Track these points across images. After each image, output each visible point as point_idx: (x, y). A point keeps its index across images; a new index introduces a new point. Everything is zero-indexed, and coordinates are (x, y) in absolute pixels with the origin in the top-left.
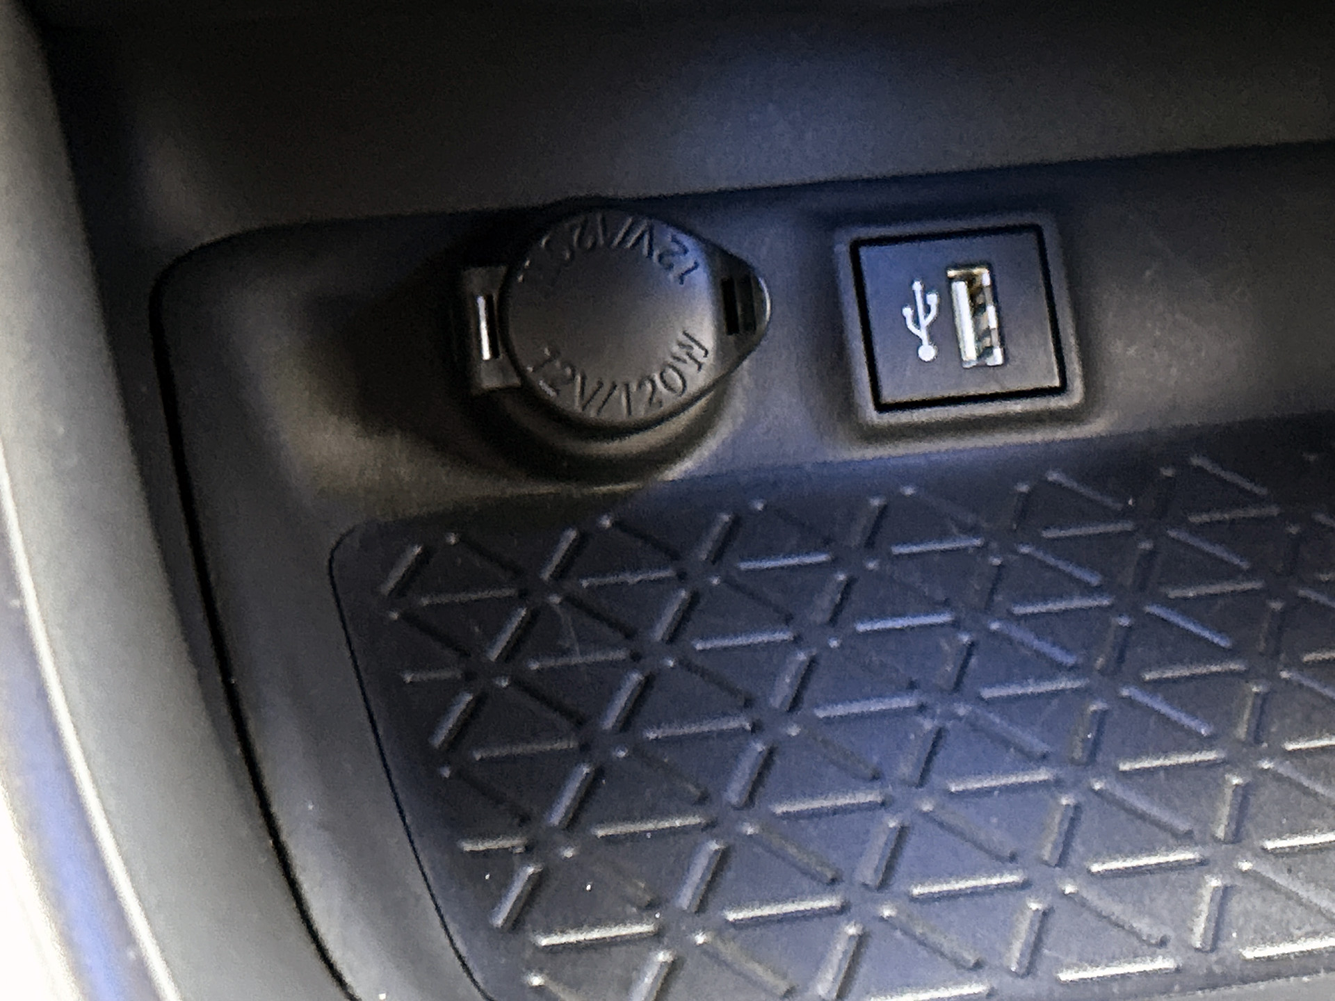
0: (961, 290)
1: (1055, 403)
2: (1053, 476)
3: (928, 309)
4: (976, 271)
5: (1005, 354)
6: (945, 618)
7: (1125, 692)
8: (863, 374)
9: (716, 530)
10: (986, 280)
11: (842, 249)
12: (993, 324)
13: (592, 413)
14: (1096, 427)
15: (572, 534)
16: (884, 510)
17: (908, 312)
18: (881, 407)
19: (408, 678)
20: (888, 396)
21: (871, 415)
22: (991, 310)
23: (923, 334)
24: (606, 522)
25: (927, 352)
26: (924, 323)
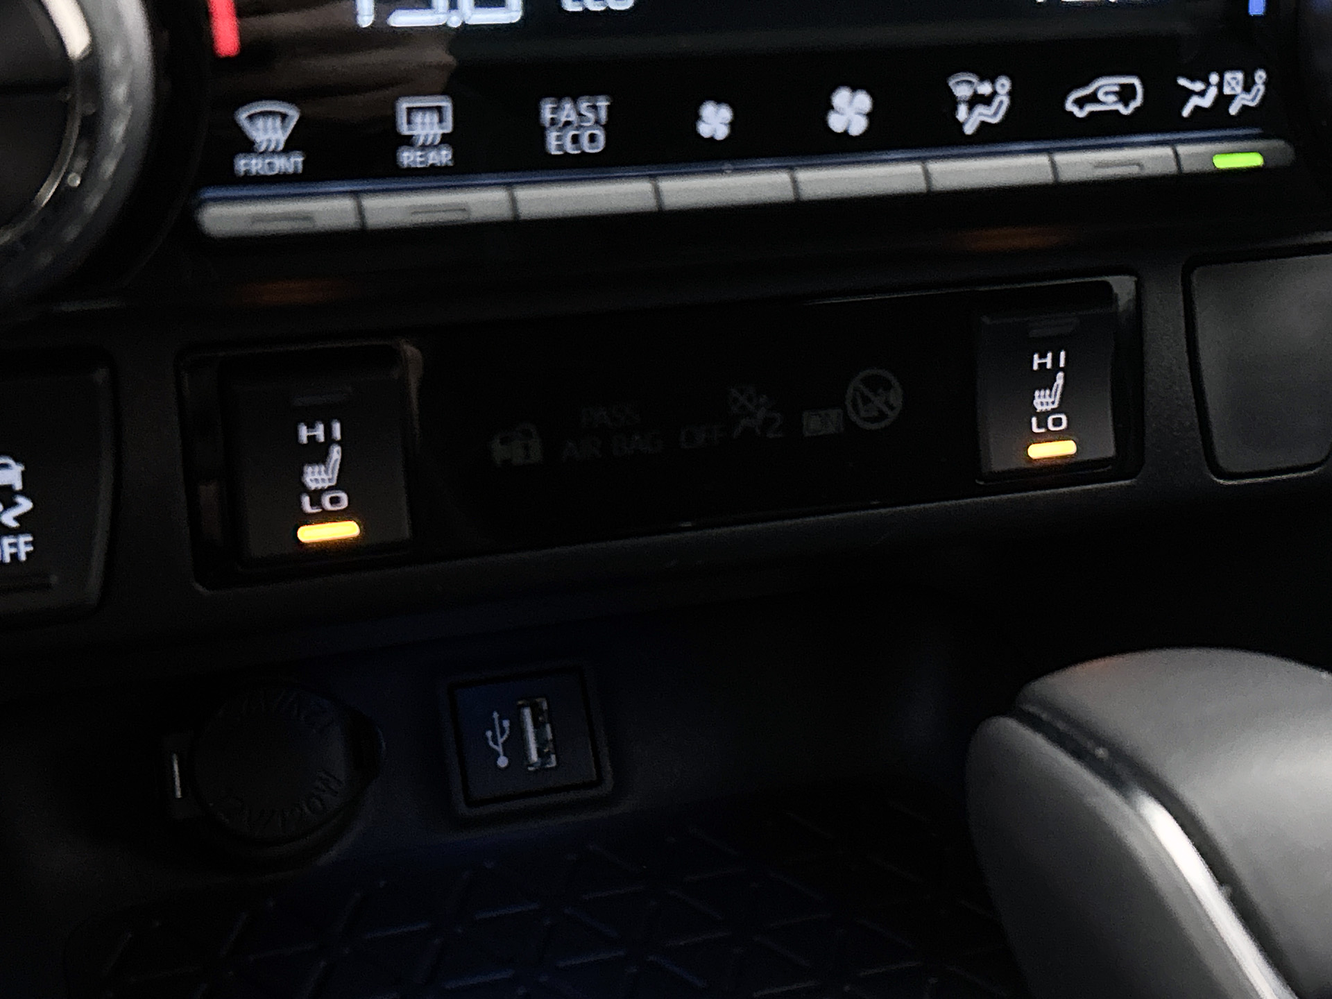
0: (527, 714)
2: (593, 846)
3: (503, 733)
4: (538, 700)
5: (557, 759)
6: (507, 974)
8: (456, 780)
9: (350, 906)
10: (545, 706)
11: (443, 693)
12: (550, 736)
13: (257, 834)
14: (626, 806)
15: (245, 915)
16: (471, 884)
17: (489, 734)
18: (470, 803)
20: (475, 796)
21: (463, 809)
22: (548, 728)
23: (500, 749)
24: (272, 904)
25: (503, 762)
26: (501, 741)
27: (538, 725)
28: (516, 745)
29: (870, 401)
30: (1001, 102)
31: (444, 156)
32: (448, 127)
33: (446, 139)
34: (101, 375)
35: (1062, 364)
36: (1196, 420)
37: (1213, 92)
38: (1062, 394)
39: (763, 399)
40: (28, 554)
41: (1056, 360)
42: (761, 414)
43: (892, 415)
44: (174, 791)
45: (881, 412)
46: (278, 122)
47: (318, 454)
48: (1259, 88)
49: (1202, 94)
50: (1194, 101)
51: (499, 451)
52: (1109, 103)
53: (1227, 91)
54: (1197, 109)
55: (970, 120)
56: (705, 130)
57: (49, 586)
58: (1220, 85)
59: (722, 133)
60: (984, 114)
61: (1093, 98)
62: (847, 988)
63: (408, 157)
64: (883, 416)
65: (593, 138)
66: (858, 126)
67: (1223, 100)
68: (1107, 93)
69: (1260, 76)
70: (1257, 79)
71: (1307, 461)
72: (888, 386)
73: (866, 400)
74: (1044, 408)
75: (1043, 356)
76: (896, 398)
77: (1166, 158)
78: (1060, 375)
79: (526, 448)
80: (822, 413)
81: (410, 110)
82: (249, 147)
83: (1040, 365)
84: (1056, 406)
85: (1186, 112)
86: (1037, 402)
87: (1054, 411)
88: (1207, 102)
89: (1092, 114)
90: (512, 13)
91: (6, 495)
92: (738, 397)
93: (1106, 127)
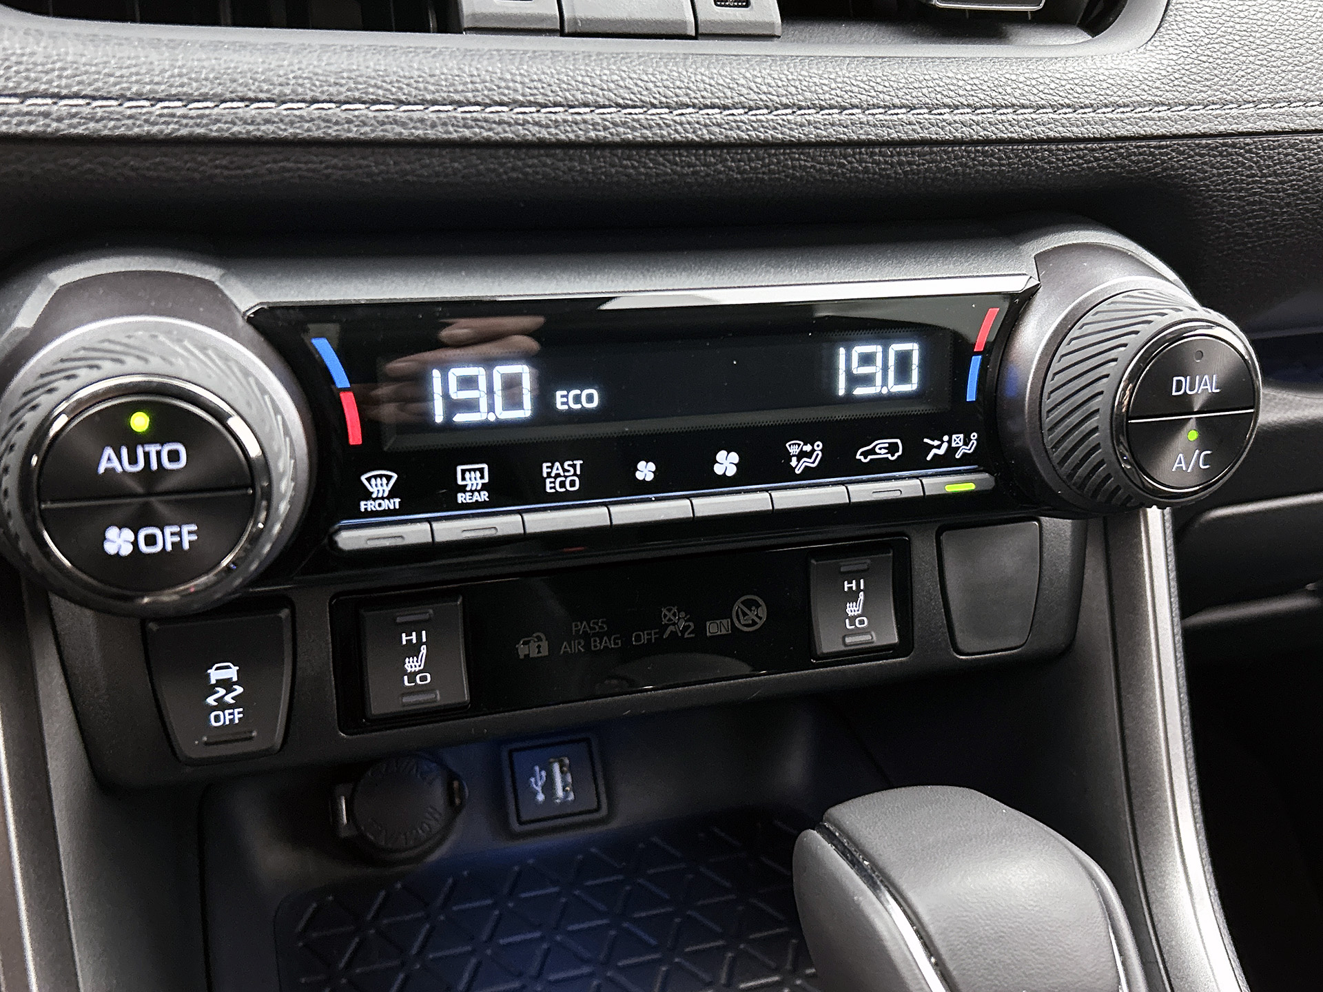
0: (556, 767)
1: (596, 816)
2: (593, 850)
3: (541, 779)
4: (563, 759)
5: (575, 795)
6: (537, 934)
7: (609, 974)
8: (512, 808)
9: (446, 889)
10: (568, 762)
11: (505, 755)
12: (570, 781)
13: (390, 846)
14: (614, 825)
15: (383, 893)
16: (519, 874)
17: (533, 780)
18: (521, 823)
19: (303, 980)
20: (525, 817)
21: (516, 827)
22: (569, 775)
23: (539, 789)
24: (399, 886)
25: (541, 797)
26: (540, 784)
27: (563, 774)
28: (549, 787)
29: (747, 615)
30: (818, 455)
31: (484, 496)
32: (486, 480)
33: (485, 486)
34: (284, 613)
35: (862, 587)
36: (945, 622)
37: (945, 446)
38: (864, 604)
39: (683, 614)
40: (240, 719)
41: (858, 585)
42: (682, 625)
43: (760, 623)
44: (342, 820)
45: (753, 620)
46: (384, 480)
47: (413, 650)
48: (974, 442)
49: (939, 447)
50: (934, 451)
51: (522, 650)
52: (882, 453)
53: (954, 445)
54: (935, 455)
55: (798, 466)
56: (639, 476)
57: (251, 738)
58: (949, 442)
59: (650, 477)
60: (806, 462)
61: (872, 452)
62: (742, 946)
63: (461, 498)
64: (754, 623)
65: (572, 483)
66: (731, 471)
67: (952, 450)
68: (880, 449)
69: (974, 436)
70: (972, 437)
71: (1013, 645)
72: (758, 606)
73: (745, 614)
74: (853, 614)
75: (850, 583)
76: (763, 612)
77: (916, 486)
78: (862, 593)
79: (539, 647)
80: (718, 622)
81: (463, 472)
82: (368, 496)
83: (849, 588)
84: (860, 612)
85: (929, 458)
86: (848, 610)
87: (859, 616)
88: (941, 451)
89: (871, 460)
90: (526, 412)
91: (227, 684)
92: (667, 614)
93: (880, 468)
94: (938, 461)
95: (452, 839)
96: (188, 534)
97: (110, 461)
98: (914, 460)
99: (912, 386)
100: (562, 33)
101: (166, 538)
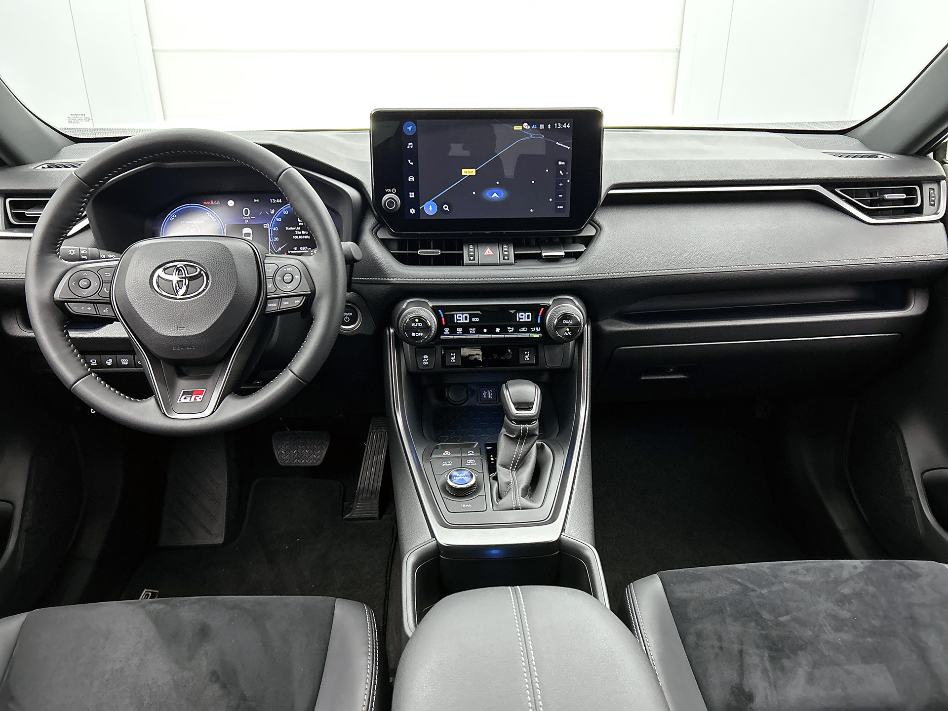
1: (496, 402)
8: (480, 397)
18: (481, 401)
23: (485, 395)
27: (490, 394)
28: (487, 395)
31: (461, 333)
33: (461, 331)
34: (434, 348)
36: (545, 361)
40: (428, 364)
41: (526, 352)
44: (446, 394)
46: (447, 330)
47: (453, 356)
52: (524, 330)
55: (509, 331)
56: (484, 331)
57: (430, 368)
59: (486, 331)
60: (511, 331)
61: (522, 329)
63: (458, 333)
65: (474, 332)
66: (499, 331)
67: (536, 330)
69: (539, 328)
71: (558, 366)
77: (530, 335)
81: (458, 329)
82: (445, 332)
88: (534, 330)
90: (468, 321)
91: (426, 359)
92: (494, 355)
93: (523, 332)
94: (533, 332)
95: (467, 402)
96: (421, 334)
97: (413, 325)
98: (529, 331)
99: (530, 320)
100: (479, 266)
101: (419, 335)
